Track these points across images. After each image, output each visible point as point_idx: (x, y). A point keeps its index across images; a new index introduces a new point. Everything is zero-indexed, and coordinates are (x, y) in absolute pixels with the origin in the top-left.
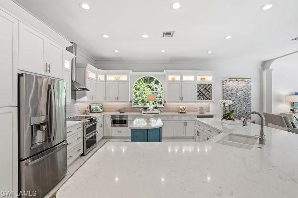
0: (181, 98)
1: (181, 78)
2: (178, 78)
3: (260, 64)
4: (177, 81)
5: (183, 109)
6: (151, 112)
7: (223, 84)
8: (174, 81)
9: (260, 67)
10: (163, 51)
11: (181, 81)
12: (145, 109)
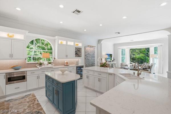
0: (67, 56)
1: (67, 43)
2: (64, 43)
3: (98, 40)
4: (64, 45)
5: (67, 63)
6: (46, 66)
7: (85, 49)
8: (61, 45)
9: (97, 42)
10: (61, 22)
11: (67, 45)
12: (41, 64)
